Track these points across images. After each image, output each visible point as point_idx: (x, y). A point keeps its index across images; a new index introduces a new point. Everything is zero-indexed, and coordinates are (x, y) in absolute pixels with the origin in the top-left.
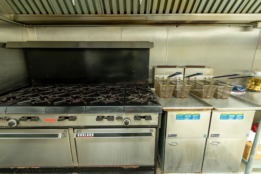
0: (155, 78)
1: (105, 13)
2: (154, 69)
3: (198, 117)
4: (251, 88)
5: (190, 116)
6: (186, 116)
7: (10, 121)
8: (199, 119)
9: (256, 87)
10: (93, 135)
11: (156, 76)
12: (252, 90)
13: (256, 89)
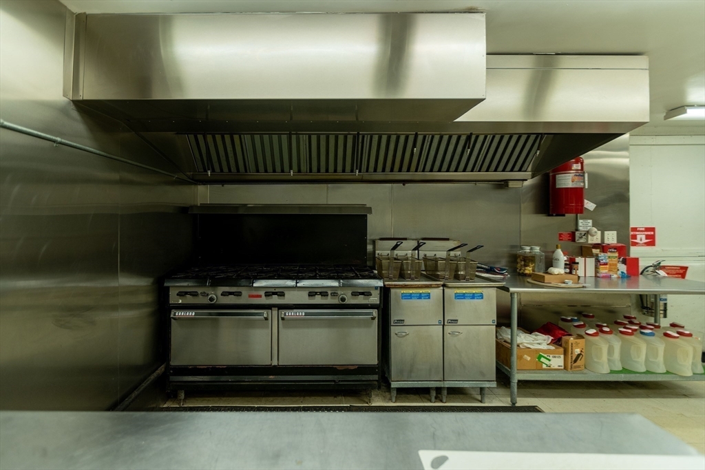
0: (377, 256)
1: (311, 171)
2: (374, 242)
3: (428, 296)
4: (522, 271)
5: (418, 295)
6: (413, 295)
7: (209, 297)
8: (429, 298)
9: (527, 268)
10: (303, 314)
11: (377, 252)
12: (523, 273)
13: (527, 272)
